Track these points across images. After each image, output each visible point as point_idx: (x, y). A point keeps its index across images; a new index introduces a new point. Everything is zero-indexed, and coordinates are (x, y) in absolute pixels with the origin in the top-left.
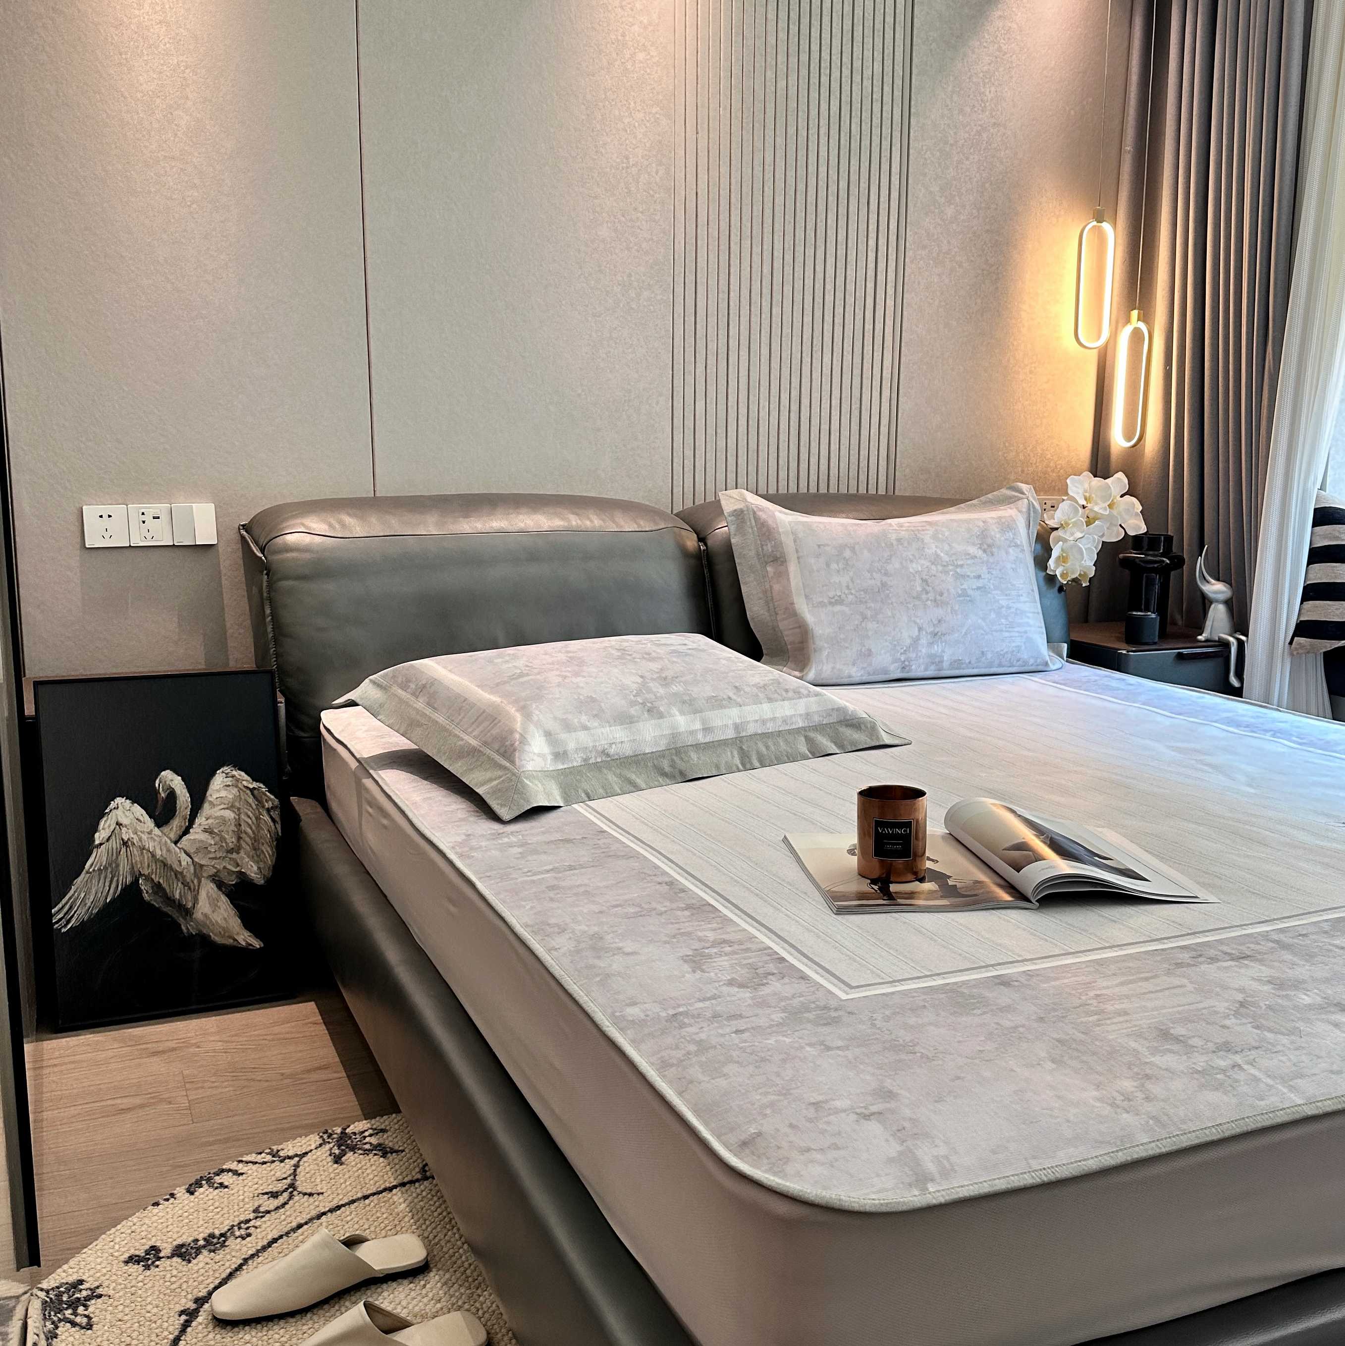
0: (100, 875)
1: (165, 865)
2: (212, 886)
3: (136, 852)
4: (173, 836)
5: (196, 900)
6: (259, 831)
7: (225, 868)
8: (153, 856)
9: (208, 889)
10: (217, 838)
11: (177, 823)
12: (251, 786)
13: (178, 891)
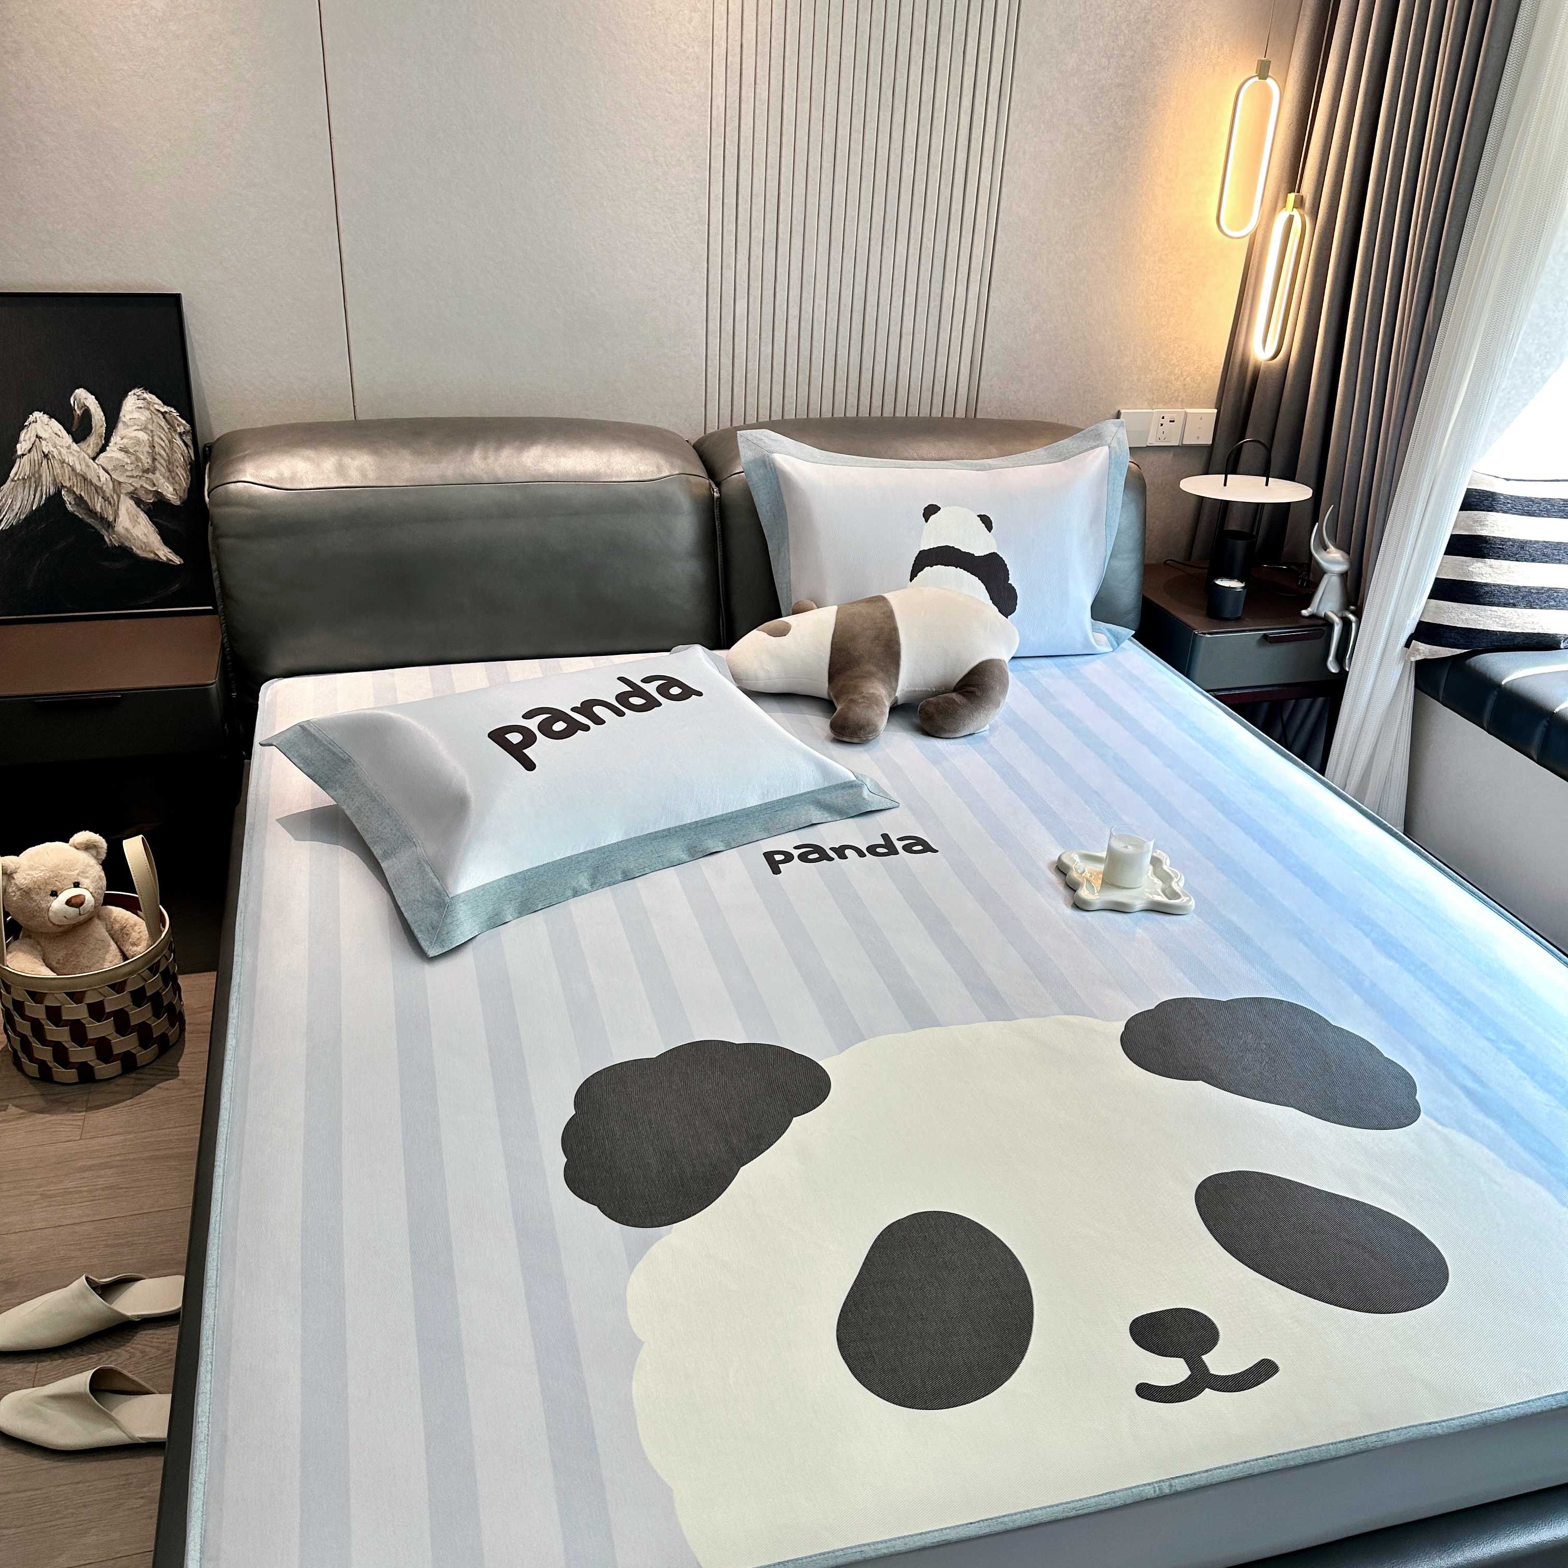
0: (24, 484)
1: (85, 479)
2: (132, 502)
3: (56, 465)
4: (90, 452)
5: (116, 515)
6: (172, 455)
7: (142, 486)
8: (73, 470)
9: (127, 506)
10: (133, 458)
11: (93, 441)
12: (163, 410)
13: (99, 505)
